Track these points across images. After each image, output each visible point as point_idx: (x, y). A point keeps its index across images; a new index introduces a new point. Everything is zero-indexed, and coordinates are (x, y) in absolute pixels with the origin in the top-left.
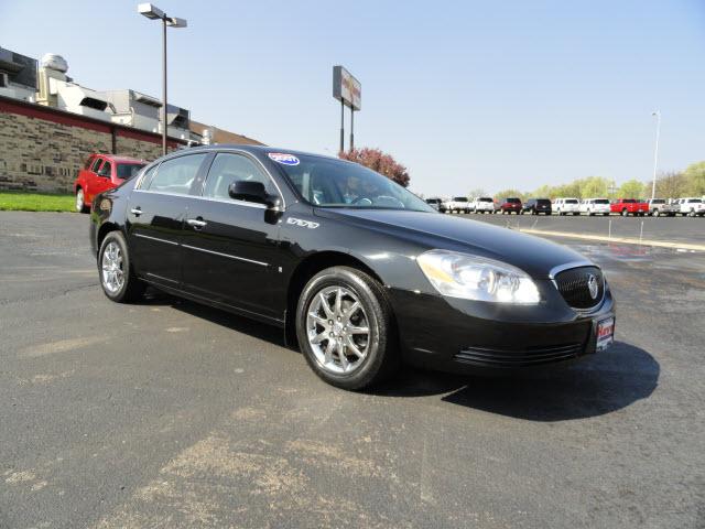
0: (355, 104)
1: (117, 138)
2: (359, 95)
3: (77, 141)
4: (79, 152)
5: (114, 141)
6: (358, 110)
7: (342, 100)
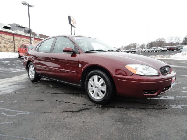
0: (75, 26)
1: (14, 37)
2: (75, 23)
3: (4, 38)
4: (4, 41)
5: (14, 38)
6: (75, 27)
7: (71, 25)
